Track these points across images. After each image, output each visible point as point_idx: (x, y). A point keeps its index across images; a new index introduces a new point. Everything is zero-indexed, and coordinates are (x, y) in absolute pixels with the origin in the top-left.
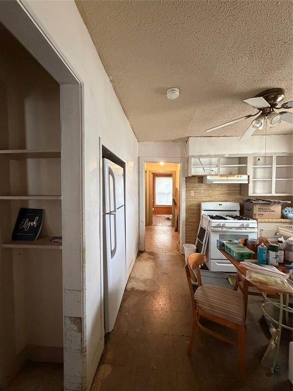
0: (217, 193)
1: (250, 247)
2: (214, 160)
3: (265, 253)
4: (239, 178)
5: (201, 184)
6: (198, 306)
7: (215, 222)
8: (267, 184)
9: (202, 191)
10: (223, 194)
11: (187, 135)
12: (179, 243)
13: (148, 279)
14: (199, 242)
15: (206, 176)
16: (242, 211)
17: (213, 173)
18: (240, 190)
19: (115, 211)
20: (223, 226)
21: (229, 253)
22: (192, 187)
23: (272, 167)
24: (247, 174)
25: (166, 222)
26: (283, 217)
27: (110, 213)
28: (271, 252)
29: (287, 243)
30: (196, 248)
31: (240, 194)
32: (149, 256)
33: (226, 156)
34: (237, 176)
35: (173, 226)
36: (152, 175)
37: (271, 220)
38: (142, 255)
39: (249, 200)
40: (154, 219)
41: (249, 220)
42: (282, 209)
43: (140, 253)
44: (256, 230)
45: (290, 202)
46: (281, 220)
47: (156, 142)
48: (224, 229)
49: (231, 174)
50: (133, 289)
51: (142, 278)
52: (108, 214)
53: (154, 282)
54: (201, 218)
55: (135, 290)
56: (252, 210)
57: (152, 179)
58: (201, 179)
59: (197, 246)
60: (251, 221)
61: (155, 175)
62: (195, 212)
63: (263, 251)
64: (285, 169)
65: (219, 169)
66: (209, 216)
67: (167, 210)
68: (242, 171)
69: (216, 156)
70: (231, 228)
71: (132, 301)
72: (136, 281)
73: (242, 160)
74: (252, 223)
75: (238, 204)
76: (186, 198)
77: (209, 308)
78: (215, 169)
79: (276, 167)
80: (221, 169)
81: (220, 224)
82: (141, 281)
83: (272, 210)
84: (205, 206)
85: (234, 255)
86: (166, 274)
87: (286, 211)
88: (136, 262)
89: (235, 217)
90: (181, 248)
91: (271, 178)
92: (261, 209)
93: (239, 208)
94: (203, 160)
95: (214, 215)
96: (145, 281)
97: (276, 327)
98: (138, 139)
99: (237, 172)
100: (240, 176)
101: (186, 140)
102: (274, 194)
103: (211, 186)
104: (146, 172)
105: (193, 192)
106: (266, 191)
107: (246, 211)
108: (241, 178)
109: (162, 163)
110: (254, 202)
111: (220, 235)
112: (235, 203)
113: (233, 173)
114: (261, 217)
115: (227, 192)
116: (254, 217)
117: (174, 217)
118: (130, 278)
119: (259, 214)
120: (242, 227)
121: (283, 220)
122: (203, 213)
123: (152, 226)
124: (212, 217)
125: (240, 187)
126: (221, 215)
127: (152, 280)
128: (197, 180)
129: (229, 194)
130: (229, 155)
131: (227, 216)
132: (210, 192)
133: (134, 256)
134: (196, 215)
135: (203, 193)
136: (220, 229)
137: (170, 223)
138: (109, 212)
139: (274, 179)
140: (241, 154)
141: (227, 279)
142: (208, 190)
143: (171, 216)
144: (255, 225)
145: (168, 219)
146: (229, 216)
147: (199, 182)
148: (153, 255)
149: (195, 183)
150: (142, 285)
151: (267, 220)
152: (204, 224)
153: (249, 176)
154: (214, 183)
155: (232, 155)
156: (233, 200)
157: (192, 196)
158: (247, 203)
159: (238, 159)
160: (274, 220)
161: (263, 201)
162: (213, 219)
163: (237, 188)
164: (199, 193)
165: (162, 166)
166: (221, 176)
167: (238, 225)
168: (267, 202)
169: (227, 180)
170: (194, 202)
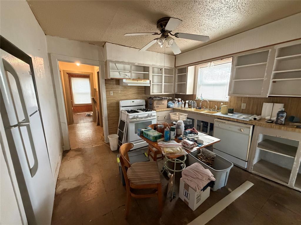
0: (130, 93)
1: (159, 131)
2: (128, 67)
3: (168, 133)
4: (145, 82)
5: (118, 86)
6: (131, 183)
7: (132, 115)
8: (159, 86)
9: (119, 92)
10: (134, 94)
11: (103, 40)
12: (103, 135)
13: (79, 175)
14: (120, 131)
15: (122, 79)
16: (146, 105)
17: (127, 77)
18: (145, 91)
19: (27, 120)
20: (137, 117)
21: (147, 137)
22: (111, 88)
23: (162, 76)
24: (149, 79)
25: (87, 119)
26: (168, 107)
27: (19, 125)
28: (172, 132)
29: (177, 124)
30: (118, 136)
31: (145, 93)
32: (75, 153)
33: (136, 64)
34: (143, 80)
35: (94, 121)
36: (67, 76)
37: (163, 110)
38: (68, 154)
39: (151, 97)
40: (75, 117)
41: (152, 111)
42: (168, 102)
43: (65, 153)
44: (156, 117)
45: (171, 98)
46: (167, 109)
47: (70, 39)
48: (138, 120)
49: (139, 79)
50: (64, 191)
51: (73, 175)
52: (15, 126)
53: (86, 175)
54: (120, 113)
55: (67, 190)
56: (152, 104)
57: (67, 79)
58: (118, 81)
59: (118, 135)
60: (153, 112)
61: (71, 75)
62: (115, 108)
63: (168, 132)
64: (168, 77)
65: (132, 74)
66: (127, 111)
67: (86, 108)
68: (146, 77)
69: (129, 63)
70: (142, 118)
71: (66, 202)
72: (66, 182)
73: (146, 69)
74: (153, 113)
75: (144, 100)
76: (107, 98)
77: (138, 181)
78: (129, 74)
79: (165, 76)
80: (133, 74)
81: (135, 116)
82: (72, 179)
83: (163, 103)
84: (122, 103)
85: (151, 138)
86: (96, 164)
87: (169, 104)
88: (62, 163)
89: (143, 110)
90: (105, 139)
91: (162, 83)
92: (158, 103)
93: (144, 104)
94: (118, 65)
95: (130, 110)
96: (76, 178)
97: (172, 173)
98: (44, 31)
99: (143, 78)
100: (145, 80)
101: (103, 45)
102: (163, 93)
103: (126, 87)
104: (60, 71)
105: (112, 92)
106: (159, 92)
107: (149, 105)
108: (146, 82)
109: (78, 64)
110: (154, 99)
111: (135, 124)
112: (142, 100)
113: (140, 78)
114: (158, 108)
115: (137, 92)
116: (154, 109)
117: (95, 113)
118: (58, 181)
119: (156, 107)
120: (148, 116)
121: (168, 109)
122: (121, 109)
123: (74, 125)
124: (128, 112)
125: (145, 88)
126: (134, 110)
127: (83, 174)
128: (115, 83)
129: (138, 93)
130: (138, 64)
131: (138, 110)
132: (125, 92)
133: (59, 158)
134: (116, 111)
135: (120, 93)
136: (135, 120)
137: (91, 119)
138: (16, 123)
139: (163, 84)
140: (146, 64)
141: (144, 154)
142: (124, 91)
143: (91, 113)
144: (155, 114)
145: (89, 116)
146: (140, 110)
147: (116, 84)
148: (80, 151)
149: (114, 84)
150: (74, 182)
151: (161, 110)
152: (123, 117)
153: (150, 81)
154: (129, 85)
155: (139, 64)
156: (141, 98)
157: (112, 96)
158: (150, 100)
159: (143, 68)
160: (164, 110)
161: (159, 98)
162: (129, 113)
163: (143, 89)
164: (117, 93)
165: (78, 66)
166: (133, 80)
167: (146, 115)
168: (160, 98)
169: (137, 83)
170: (114, 101)
